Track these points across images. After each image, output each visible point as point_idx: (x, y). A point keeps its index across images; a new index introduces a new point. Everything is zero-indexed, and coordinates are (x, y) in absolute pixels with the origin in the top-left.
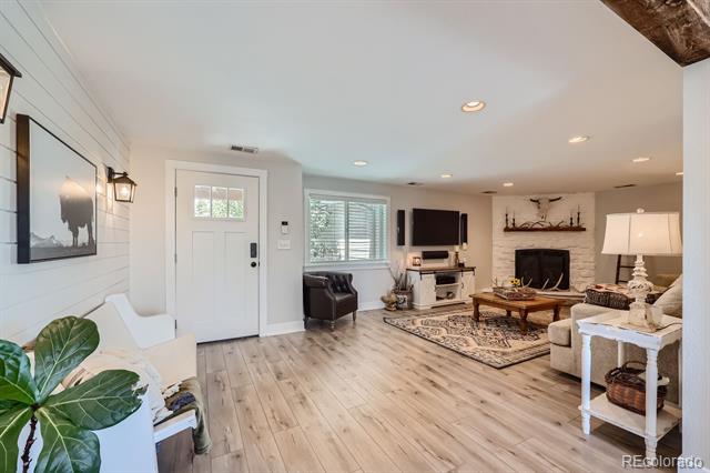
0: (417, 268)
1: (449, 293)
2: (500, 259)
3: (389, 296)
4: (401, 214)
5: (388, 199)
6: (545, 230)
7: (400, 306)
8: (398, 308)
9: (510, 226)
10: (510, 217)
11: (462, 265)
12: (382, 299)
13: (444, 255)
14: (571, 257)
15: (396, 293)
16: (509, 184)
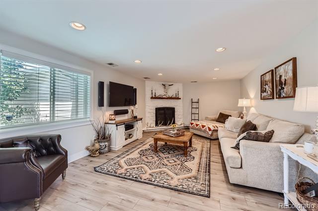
0: (114, 122)
1: (130, 135)
2: (149, 112)
3: (93, 145)
4: (101, 85)
5: (92, 72)
6: (167, 98)
7: (102, 151)
8: (100, 153)
9: (154, 96)
10: (154, 92)
11: (136, 117)
12: (87, 149)
13: (126, 112)
14: (176, 110)
15: (99, 142)
16: (160, 74)
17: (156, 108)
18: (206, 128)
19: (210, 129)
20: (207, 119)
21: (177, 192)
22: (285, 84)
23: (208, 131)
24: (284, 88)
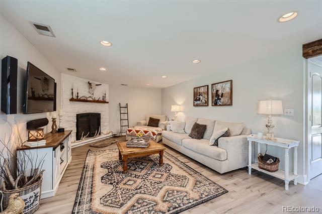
0: (44, 143)
2: (67, 121)
6: (93, 101)
9: (75, 97)
10: (75, 91)
11: (62, 130)
14: (102, 117)
16: (103, 69)
17: (77, 115)
18: (150, 133)
19: (154, 134)
20: (138, 124)
21: (209, 202)
22: (222, 96)
23: (152, 136)
24: (220, 99)
